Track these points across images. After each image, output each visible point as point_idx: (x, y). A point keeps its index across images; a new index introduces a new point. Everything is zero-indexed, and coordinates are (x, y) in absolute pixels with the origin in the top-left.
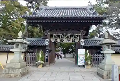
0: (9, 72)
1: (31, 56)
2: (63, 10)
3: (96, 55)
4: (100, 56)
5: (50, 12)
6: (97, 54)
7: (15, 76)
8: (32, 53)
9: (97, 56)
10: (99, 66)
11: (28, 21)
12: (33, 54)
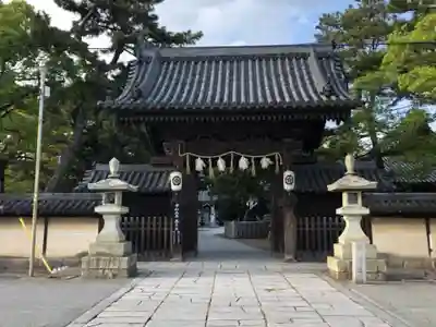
0: (98, 265)
2: (225, 62)
7: (114, 276)
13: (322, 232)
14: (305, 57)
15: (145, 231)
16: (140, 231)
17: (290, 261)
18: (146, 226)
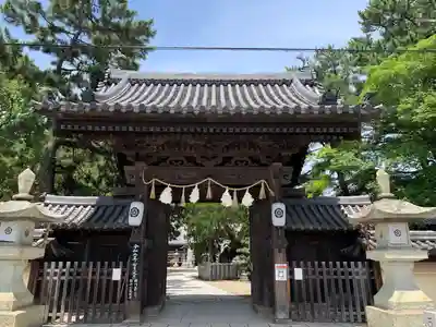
1: (63, 274)
2: (202, 86)
3: (342, 266)
4: (359, 272)
5: (150, 93)
6: (338, 263)
8: (68, 263)
9: (343, 274)
10: (364, 317)
11: (62, 127)
12: (72, 266)
13: (322, 281)
14: (288, 83)
15: (93, 281)
16: (85, 281)
17: (282, 322)
18: (94, 273)
